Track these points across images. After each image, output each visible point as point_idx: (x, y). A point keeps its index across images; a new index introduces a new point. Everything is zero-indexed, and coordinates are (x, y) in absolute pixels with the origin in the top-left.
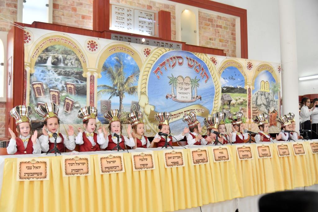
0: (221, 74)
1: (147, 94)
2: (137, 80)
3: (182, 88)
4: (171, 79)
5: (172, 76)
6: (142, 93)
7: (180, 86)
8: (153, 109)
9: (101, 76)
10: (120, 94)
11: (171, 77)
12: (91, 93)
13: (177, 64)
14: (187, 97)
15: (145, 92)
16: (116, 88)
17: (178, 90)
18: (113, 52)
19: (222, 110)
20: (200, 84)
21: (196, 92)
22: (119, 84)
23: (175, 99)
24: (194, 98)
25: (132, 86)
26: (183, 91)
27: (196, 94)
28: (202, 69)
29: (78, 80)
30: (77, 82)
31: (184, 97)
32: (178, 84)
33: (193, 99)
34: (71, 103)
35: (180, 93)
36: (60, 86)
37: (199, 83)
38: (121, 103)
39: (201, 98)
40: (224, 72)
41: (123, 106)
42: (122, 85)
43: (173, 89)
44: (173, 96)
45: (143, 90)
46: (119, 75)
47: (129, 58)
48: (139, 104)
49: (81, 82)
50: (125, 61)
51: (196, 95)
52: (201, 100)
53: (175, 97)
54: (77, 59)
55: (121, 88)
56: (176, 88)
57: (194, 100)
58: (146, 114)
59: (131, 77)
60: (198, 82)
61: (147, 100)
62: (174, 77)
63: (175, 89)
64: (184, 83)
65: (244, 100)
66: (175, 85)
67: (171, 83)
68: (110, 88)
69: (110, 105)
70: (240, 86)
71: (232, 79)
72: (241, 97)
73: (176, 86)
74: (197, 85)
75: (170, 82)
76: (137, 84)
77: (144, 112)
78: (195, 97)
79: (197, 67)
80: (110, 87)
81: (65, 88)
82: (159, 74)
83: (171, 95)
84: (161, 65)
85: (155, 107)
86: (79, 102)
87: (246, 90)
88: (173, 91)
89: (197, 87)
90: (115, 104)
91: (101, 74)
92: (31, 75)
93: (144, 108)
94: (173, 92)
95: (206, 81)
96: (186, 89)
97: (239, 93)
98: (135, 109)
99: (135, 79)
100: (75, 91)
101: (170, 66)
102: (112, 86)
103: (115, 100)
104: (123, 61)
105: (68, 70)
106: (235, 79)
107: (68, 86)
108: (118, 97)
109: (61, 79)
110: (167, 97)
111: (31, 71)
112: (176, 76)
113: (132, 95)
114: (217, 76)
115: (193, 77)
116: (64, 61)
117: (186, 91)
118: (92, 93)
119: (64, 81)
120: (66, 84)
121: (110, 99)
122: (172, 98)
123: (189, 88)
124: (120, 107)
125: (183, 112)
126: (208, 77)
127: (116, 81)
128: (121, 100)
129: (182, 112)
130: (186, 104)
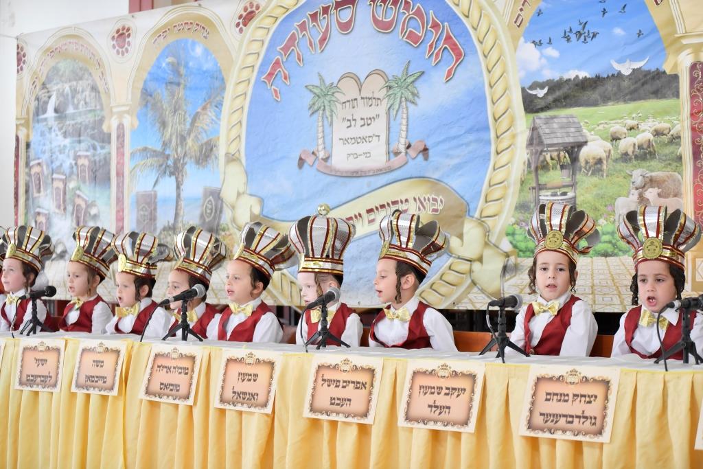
0: (526, 24)
1: (243, 160)
2: (218, 116)
3: (350, 122)
4: (316, 91)
5: (322, 80)
6: (231, 159)
7: (346, 112)
8: (257, 211)
9: (136, 123)
10: (176, 171)
11: (317, 83)
12: (118, 174)
13: (335, 29)
14: (367, 154)
15: (237, 155)
16: (167, 152)
17: (340, 130)
18: (163, 43)
19: (530, 196)
20: (421, 94)
21: (404, 128)
22: (174, 137)
23: (327, 167)
24: (397, 154)
25: (205, 140)
26: (357, 131)
27: (404, 134)
28: (435, 26)
29: (96, 143)
30: (95, 148)
31: (356, 156)
32: (339, 106)
33: (393, 159)
34: (83, 206)
35: (345, 141)
36: (66, 166)
37: (421, 87)
38: (178, 196)
39: (426, 150)
40: (539, 13)
41: (182, 203)
42: (183, 139)
43: (320, 129)
44: (321, 155)
45: (233, 150)
46: (175, 112)
47: (199, 50)
48: (223, 195)
49: (102, 148)
50: (191, 64)
51: (403, 141)
52: (426, 158)
53: (326, 159)
54: (94, 89)
55: (179, 149)
56: (331, 124)
57: (396, 161)
58: (240, 229)
59: (204, 108)
60: (417, 84)
61: (243, 178)
62: (328, 83)
63: (327, 130)
64: (359, 98)
65: (657, 133)
66: (328, 113)
67: (316, 107)
68: (155, 154)
69: (155, 204)
70: (637, 65)
71: (579, 34)
72: (644, 118)
73: (331, 116)
74: (410, 97)
75: (314, 104)
76: (217, 132)
77: (234, 220)
78: (402, 148)
79: (412, 22)
80: (155, 151)
81: (75, 169)
82: (279, 84)
83: (313, 153)
84: (286, 49)
85: (262, 201)
86: (99, 203)
87: (675, 77)
88: (320, 135)
89: (411, 107)
90: (165, 201)
91: (138, 117)
92: (28, 145)
93: (233, 207)
94: (321, 141)
95: (450, 76)
96: (368, 122)
97: (625, 101)
98: (211, 214)
99: (211, 113)
100: (91, 172)
101: (311, 45)
102: (159, 148)
103: (167, 187)
104: (186, 66)
105: (79, 120)
106: (594, 36)
107: (80, 162)
108: (173, 178)
109: (68, 145)
110: (301, 162)
111: (28, 136)
112: (331, 78)
113: (204, 167)
114: (505, 40)
115: (394, 70)
116: (73, 97)
117: (366, 131)
118: (120, 174)
119: (73, 151)
120: (77, 158)
121: (157, 188)
122: (317, 163)
123: (378, 116)
124: (176, 209)
125: (364, 213)
126: (459, 55)
127: (170, 130)
128: (178, 187)
129: (360, 215)
130: (365, 181)
